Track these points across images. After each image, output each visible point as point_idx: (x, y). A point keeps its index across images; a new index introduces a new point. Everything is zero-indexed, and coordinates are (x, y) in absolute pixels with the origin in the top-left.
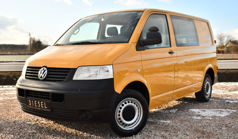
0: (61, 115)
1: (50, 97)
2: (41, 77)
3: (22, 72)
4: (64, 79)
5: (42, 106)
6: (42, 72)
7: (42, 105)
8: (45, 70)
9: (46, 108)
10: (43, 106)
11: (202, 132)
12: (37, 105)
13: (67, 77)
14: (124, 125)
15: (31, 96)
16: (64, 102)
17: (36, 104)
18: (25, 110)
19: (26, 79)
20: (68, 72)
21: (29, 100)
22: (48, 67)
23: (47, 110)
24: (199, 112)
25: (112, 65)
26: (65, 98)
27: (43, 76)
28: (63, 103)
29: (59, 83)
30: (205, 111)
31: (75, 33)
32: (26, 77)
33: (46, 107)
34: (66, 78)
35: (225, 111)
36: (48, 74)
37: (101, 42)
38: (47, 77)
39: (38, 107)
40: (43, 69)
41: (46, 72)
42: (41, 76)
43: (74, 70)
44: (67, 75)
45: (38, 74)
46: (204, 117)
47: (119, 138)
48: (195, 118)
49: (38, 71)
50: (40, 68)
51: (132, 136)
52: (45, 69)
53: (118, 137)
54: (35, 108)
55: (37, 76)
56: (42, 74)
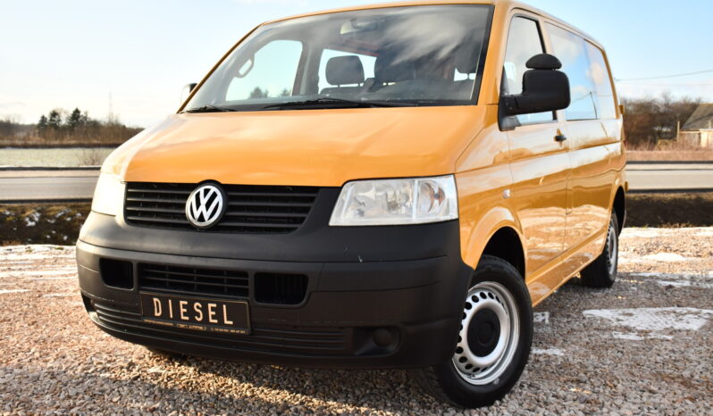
0: (287, 346)
1: (251, 287)
2: (201, 218)
3: (90, 200)
4: (298, 223)
5: (213, 317)
6: (204, 201)
7: (211, 314)
8: (214, 195)
9: (231, 323)
10: (219, 316)
11: (680, 380)
12: (191, 313)
13: (307, 216)
14: (470, 371)
15: (162, 284)
16: (307, 302)
17: (183, 310)
18: (125, 332)
19: (131, 228)
20: (311, 200)
21: (155, 300)
22: (223, 182)
23: (232, 331)
24: (618, 320)
25: (454, 174)
26: (311, 286)
27: (206, 216)
28: (303, 307)
29: (278, 236)
30: (631, 315)
31: (242, 71)
32: (130, 218)
33: (228, 320)
34: (303, 219)
35: (685, 311)
36: (227, 208)
37: (384, 101)
38: (223, 218)
39: (192, 321)
40: (206, 191)
41: (219, 199)
42: (202, 215)
43: (332, 194)
44: (306, 210)
45: (183, 206)
46: (645, 333)
47: (454, 411)
48: (620, 336)
49: (186, 197)
50: (193, 187)
51: (492, 403)
52: (213, 189)
53: (452, 412)
54: (182, 326)
55: (184, 216)
56: (203, 208)
